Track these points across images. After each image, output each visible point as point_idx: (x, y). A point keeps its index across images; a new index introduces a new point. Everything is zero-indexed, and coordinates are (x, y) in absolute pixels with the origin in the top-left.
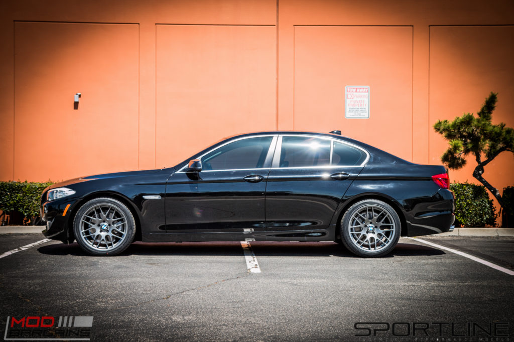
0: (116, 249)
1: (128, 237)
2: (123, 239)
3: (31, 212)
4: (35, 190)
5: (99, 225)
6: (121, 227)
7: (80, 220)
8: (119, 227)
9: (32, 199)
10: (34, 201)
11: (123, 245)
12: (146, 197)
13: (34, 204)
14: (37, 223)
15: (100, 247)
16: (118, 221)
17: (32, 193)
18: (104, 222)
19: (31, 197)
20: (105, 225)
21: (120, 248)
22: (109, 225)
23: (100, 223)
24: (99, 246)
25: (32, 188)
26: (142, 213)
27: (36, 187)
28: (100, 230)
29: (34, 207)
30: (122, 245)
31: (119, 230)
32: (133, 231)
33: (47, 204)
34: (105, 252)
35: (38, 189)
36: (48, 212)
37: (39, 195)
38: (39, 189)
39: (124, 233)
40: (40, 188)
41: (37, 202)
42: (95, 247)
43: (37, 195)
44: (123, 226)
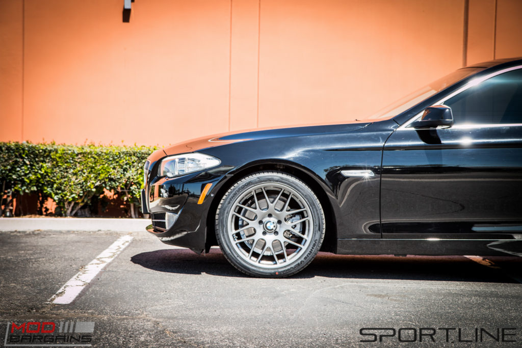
0: (293, 266)
1: (314, 245)
2: (304, 247)
3: (66, 195)
4: (73, 158)
5: (261, 222)
6: (299, 227)
7: (228, 213)
8: (295, 226)
9: (67, 172)
10: (70, 176)
11: (305, 258)
12: (345, 173)
13: (70, 180)
14: (74, 212)
15: (262, 262)
16: (294, 215)
17: (67, 162)
18: (270, 215)
19: (66, 169)
20: (271, 223)
21: (298, 264)
22: (279, 222)
23: (263, 218)
24: (262, 259)
25: (67, 153)
26: (338, 201)
27: (74, 153)
28: (263, 230)
29: (71, 186)
30: (302, 259)
31: (297, 231)
32: (322, 233)
33: (167, 183)
34: (273, 271)
35: (77, 155)
36: (169, 196)
37: (78, 165)
38: (80, 156)
39: (305, 237)
40: (81, 154)
41: (75, 177)
42: (254, 262)
43: (76, 166)
44: (304, 224)
